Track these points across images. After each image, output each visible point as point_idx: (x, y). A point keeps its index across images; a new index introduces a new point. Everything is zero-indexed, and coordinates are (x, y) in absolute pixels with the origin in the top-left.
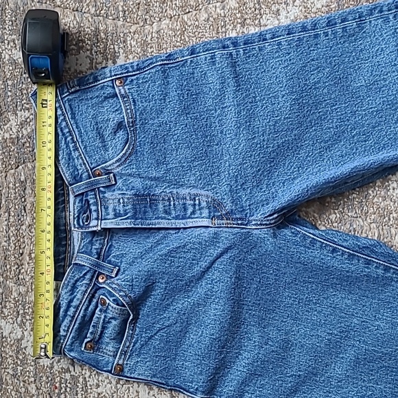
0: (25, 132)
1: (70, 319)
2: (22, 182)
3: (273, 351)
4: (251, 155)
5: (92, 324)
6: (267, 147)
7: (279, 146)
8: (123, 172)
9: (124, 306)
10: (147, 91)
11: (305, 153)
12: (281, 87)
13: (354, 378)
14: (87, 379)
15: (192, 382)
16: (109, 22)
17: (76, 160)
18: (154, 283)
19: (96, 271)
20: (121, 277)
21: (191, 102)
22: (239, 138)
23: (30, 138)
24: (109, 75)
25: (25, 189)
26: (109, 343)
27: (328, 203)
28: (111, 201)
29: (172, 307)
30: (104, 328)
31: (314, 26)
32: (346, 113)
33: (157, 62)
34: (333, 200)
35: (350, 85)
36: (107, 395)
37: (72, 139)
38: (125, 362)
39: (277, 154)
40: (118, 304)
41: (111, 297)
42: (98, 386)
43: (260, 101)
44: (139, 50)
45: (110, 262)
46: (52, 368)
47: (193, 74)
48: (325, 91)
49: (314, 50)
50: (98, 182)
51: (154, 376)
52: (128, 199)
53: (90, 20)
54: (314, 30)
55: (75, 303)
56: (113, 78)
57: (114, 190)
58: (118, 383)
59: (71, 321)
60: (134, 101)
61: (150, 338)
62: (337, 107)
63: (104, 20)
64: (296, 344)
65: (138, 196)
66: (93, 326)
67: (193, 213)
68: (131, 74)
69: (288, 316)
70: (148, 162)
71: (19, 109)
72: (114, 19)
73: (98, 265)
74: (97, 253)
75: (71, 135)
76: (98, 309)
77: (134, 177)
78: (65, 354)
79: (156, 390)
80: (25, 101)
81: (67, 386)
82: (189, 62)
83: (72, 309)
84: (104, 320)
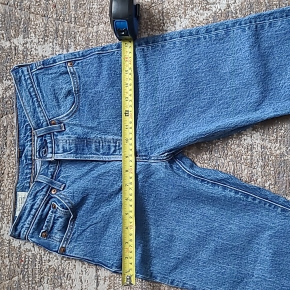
0: (8, 95)
1: (32, 216)
2: (5, 127)
3: (162, 242)
4: (153, 115)
5: (47, 220)
6: (164, 111)
7: (171, 110)
8: (70, 123)
9: (67, 209)
10: (88, 71)
11: (188, 114)
12: (175, 72)
13: (214, 261)
14: (42, 256)
15: (109, 260)
16: (65, 24)
17: (39, 113)
18: (88, 195)
19: (50, 186)
20: (66, 190)
21: (116, 79)
22: (146, 104)
23: (11, 98)
24: (63, 59)
25: (7, 131)
26: (57, 233)
27: (202, 147)
28: (61, 141)
29: (98, 211)
30: (54, 223)
31: (198, 32)
32: (216, 89)
33: (95, 52)
34: (205, 145)
35: (219, 72)
36: (55, 267)
37: (37, 99)
38: (67, 246)
39: (170, 115)
40: (63, 208)
41: (59, 203)
42: (49, 261)
43: (161, 80)
44: (84, 43)
45: (59, 181)
46: (20, 248)
48: (203, 75)
49: (197, 48)
50: (53, 129)
51: (85, 255)
52: (72, 140)
53: (53, 22)
54: (197, 35)
55: (35, 207)
56: (66, 61)
57: (63, 134)
58: (62, 259)
59: (33, 218)
60: (79, 77)
61: (84, 231)
62: (210, 85)
63: (62, 23)
64: (178, 238)
65: (79, 138)
66: (47, 222)
67: (115, 151)
68: (78, 59)
69: (173, 220)
70: (87, 117)
71: (4, 79)
72: (68, 23)
73: (52, 183)
74: (51, 174)
75: (36, 97)
76: (51, 211)
77: (77, 126)
78: (28, 239)
79: (87, 265)
80: (8, 74)
81: (29, 260)
82: (116, 53)
83: (34, 211)
84: (54, 218)
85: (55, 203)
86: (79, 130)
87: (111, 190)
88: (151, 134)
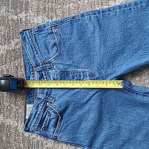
0: (17, 47)
1: (36, 119)
2: (17, 66)
3: (114, 131)
4: (106, 56)
5: (45, 121)
6: (112, 53)
7: (116, 52)
8: (56, 62)
9: (57, 114)
10: (65, 31)
11: (126, 54)
12: (117, 29)
13: (145, 141)
14: (43, 142)
15: (83, 143)
16: (49, 4)
17: (37, 58)
18: (69, 105)
19: (46, 100)
20: (56, 103)
21: (82, 35)
22: (101, 49)
23: (19, 49)
24: (50, 25)
25: (18, 69)
26: (51, 128)
27: (135, 74)
28: (51, 74)
29: (75, 114)
30: (49, 122)
31: (130, 5)
32: (142, 39)
33: (69, 19)
34: (137, 72)
35: (143, 28)
36: (50, 148)
37: (36, 49)
38: (58, 135)
39: (116, 55)
40: (55, 113)
41: (52, 110)
42: (47, 144)
43: (109, 34)
44: (61, 15)
45: (51, 97)
46: (29, 137)
47: (83, 24)
48: (134, 30)
49: (129, 15)
50: (46, 66)
51: (69, 140)
52: (58, 73)
53: (42, 3)
54: (129, 7)
55: (38, 113)
56: (52, 26)
57: (52, 70)
58: (54, 143)
59: (37, 120)
60: (60, 35)
61: (67, 126)
62: (138, 36)
63: (47, 3)
64: (123, 128)
65: (62, 72)
66: (45, 122)
67: (84, 78)
68: (59, 24)
69: (120, 117)
70: (66, 59)
71: (15, 38)
72: (51, 3)
73: (47, 98)
74: (46, 93)
75: (35, 48)
76: (47, 115)
77: (60, 64)
78: (34, 132)
79: (69, 145)
80: (17, 35)
81: (35, 144)
82: (81, 19)
83: (37, 115)
84: (49, 119)
85: (49, 110)
86: (61, 67)
87: (82, 102)
88: (105, 67)
